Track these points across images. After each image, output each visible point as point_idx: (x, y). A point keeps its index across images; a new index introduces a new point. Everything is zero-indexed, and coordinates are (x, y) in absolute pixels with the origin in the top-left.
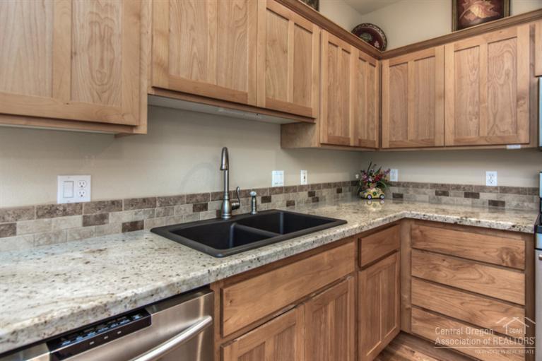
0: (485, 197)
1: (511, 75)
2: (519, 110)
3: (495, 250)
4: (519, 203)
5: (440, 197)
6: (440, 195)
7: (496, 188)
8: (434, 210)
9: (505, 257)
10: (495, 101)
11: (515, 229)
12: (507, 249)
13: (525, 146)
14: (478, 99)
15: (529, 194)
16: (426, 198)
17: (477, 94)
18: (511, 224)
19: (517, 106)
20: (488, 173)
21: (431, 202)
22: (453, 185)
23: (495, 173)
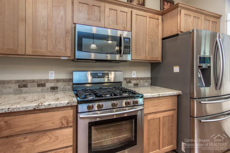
0: (49, 85)
1: (64, 20)
2: (67, 39)
3: (59, 120)
4: (64, 86)
5: (21, 89)
6: (22, 87)
7: (54, 80)
8: (17, 98)
9: (63, 122)
10: (56, 31)
11: (69, 105)
12: (64, 117)
13: (69, 58)
14: (47, 28)
15: (68, 82)
16: (11, 90)
17: (46, 25)
18: (67, 102)
19: (66, 37)
20: (50, 72)
21: (15, 93)
22: (30, 80)
23: (53, 72)
